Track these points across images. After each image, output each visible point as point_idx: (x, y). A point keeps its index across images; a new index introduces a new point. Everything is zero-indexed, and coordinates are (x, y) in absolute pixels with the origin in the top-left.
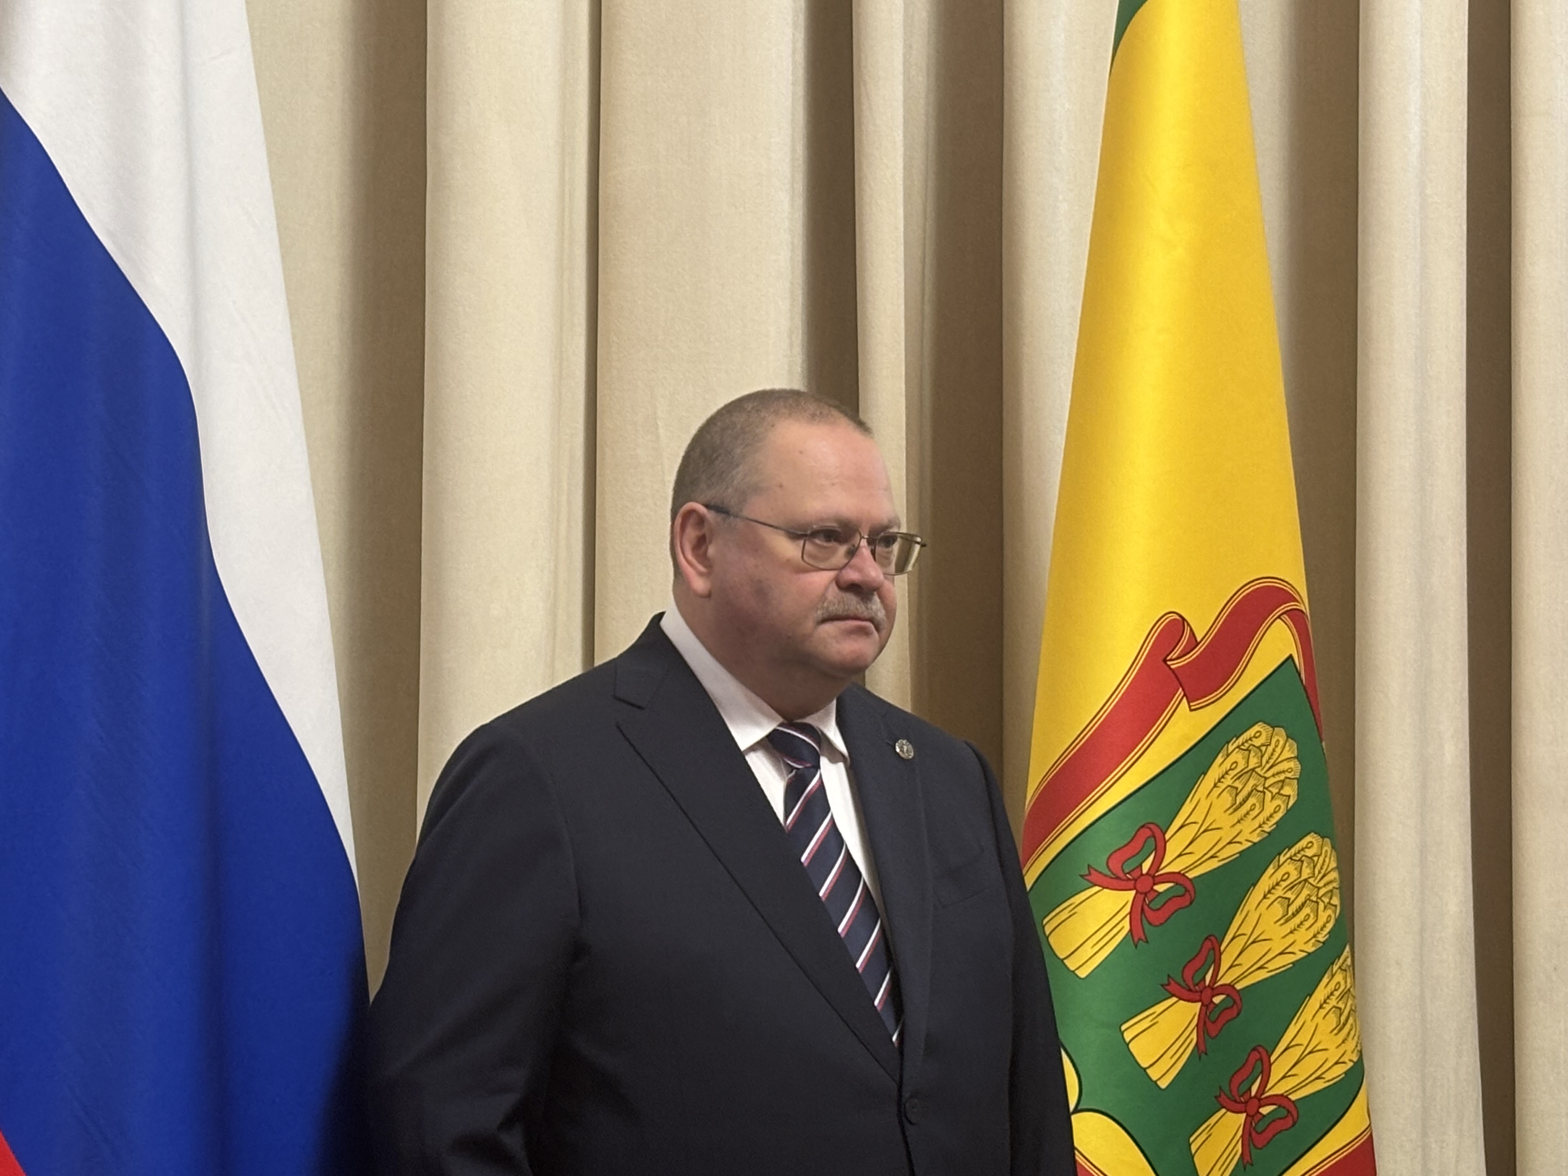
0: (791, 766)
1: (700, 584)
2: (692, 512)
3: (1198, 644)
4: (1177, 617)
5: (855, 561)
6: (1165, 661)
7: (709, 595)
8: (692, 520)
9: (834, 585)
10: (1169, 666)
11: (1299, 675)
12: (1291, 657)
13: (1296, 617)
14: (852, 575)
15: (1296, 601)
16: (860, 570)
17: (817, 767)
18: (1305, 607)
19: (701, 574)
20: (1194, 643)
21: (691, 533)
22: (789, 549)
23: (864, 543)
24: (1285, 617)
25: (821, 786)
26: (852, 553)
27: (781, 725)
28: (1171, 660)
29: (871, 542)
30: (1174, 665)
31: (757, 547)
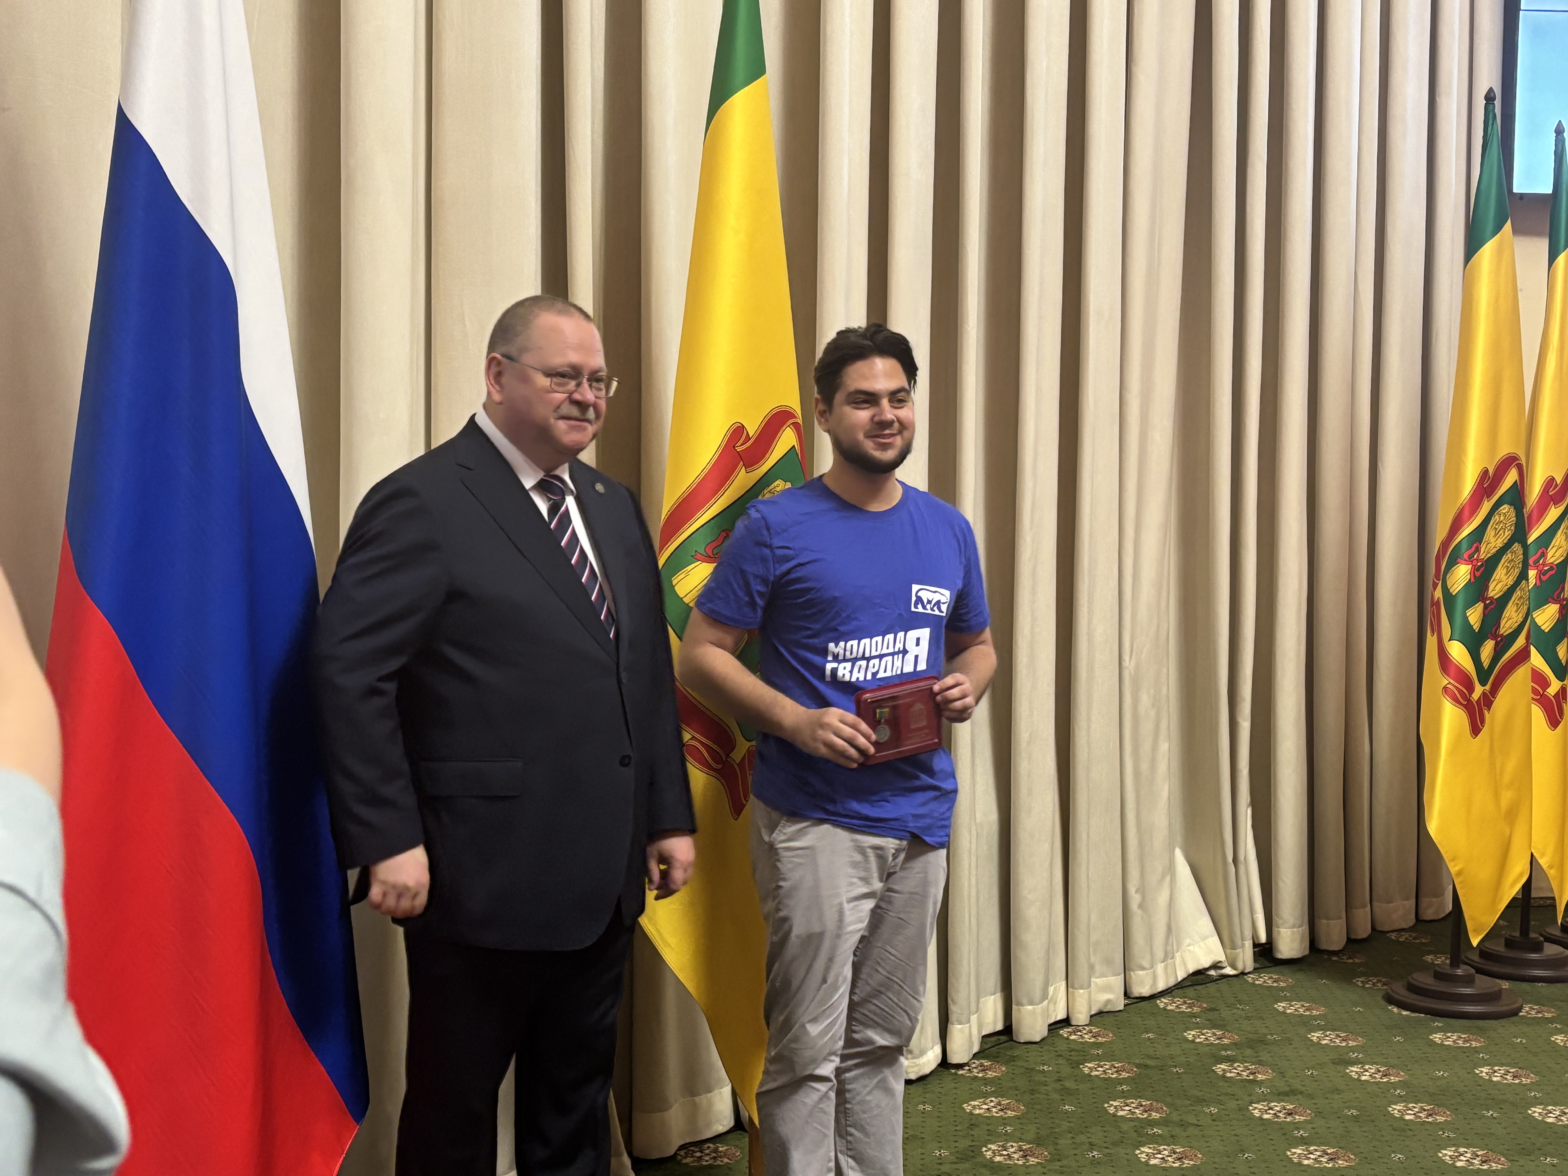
0: (551, 498)
1: (497, 397)
2: (494, 358)
3: (750, 439)
4: (740, 425)
5: (580, 389)
6: (734, 447)
7: (500, 403)
8: (494, 363)
9: (567, 402)
10: (736, 450)
11: (798, 455)
12: (794, 446)
13: (796, 426)
14: (577, 396)
15: (797, 418)
16: (582, 394)
17: (564, 499)
18: (800, 421)
19: (498, 391)
20: (748, 438)
21: (494, 369)
22: (544, 381)
23: (585, 381)
24: (791, 426)
25: (567, 509)
26: (579, 385)
27: (544, 476)
28: (737, 447)
29: (589, 380)
30: (739, 449)
31: (525, 379)
